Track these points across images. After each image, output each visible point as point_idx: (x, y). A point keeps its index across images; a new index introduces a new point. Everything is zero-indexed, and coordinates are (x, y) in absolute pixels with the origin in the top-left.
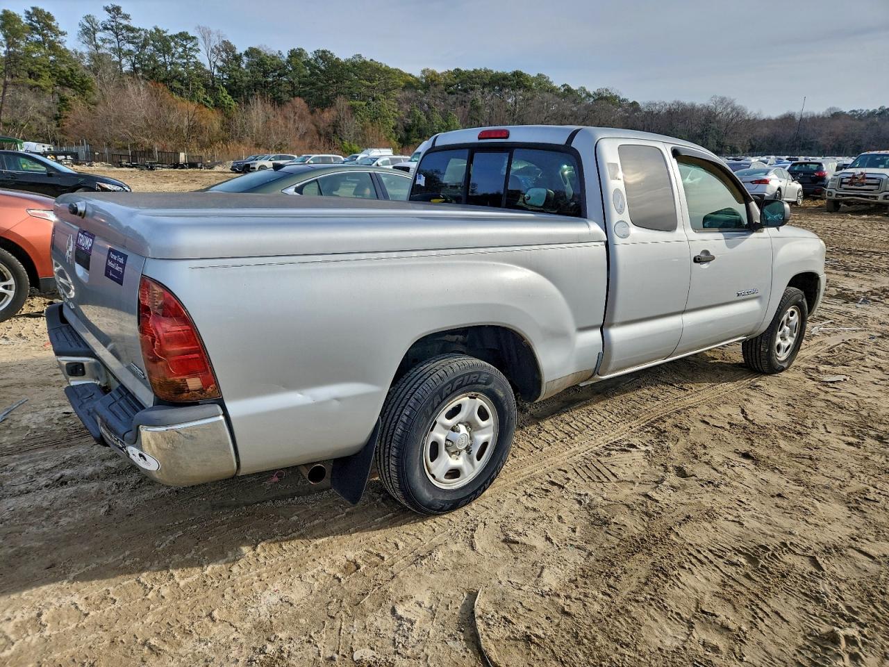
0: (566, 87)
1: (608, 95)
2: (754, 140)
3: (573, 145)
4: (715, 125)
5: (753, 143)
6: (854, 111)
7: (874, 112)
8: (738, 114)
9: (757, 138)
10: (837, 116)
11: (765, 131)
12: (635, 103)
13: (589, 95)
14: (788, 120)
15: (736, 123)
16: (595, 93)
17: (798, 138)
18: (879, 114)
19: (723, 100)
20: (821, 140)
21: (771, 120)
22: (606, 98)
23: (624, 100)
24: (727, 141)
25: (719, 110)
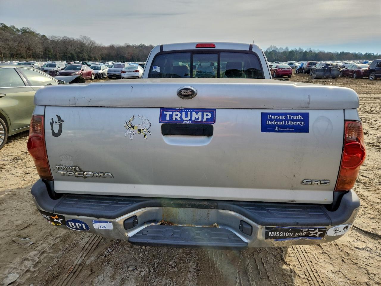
0: (3, 25)
1: (29, 31)
2: (102, 55)
3: (253, 50)
4: (85, 48)
5: (102, 56)
6: (133, 45)
7: (139, 46)
8: (93, 44)
9: (103, 54)
10: (128, 46)
11: (106, 52)
12: (44, 36)
13: (18, 30)
14: (112, 47)
15: (93, 48)
16: (21, 30)
17: (118, 55)
18: (141, 47)
19: (85, 37)
20: (126, 55)
21: (105, 47)
22: (28, 32)
23: (38, 34)
24: (92, 55)
25: (85, 42)
